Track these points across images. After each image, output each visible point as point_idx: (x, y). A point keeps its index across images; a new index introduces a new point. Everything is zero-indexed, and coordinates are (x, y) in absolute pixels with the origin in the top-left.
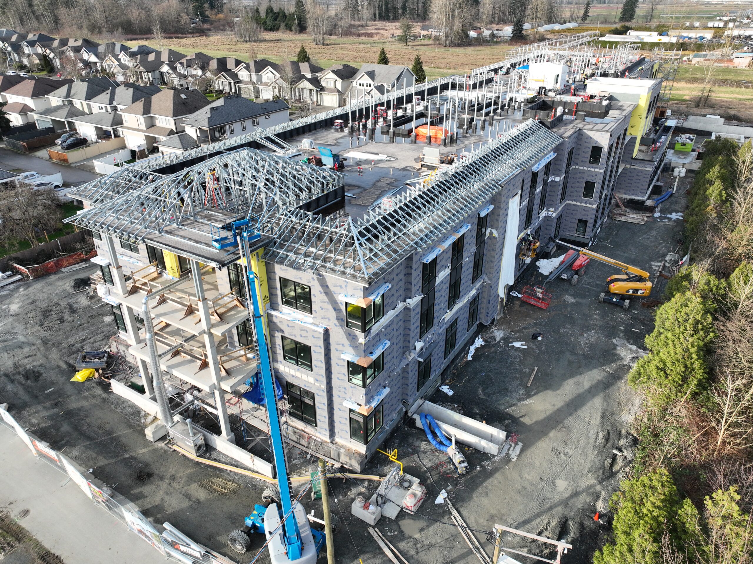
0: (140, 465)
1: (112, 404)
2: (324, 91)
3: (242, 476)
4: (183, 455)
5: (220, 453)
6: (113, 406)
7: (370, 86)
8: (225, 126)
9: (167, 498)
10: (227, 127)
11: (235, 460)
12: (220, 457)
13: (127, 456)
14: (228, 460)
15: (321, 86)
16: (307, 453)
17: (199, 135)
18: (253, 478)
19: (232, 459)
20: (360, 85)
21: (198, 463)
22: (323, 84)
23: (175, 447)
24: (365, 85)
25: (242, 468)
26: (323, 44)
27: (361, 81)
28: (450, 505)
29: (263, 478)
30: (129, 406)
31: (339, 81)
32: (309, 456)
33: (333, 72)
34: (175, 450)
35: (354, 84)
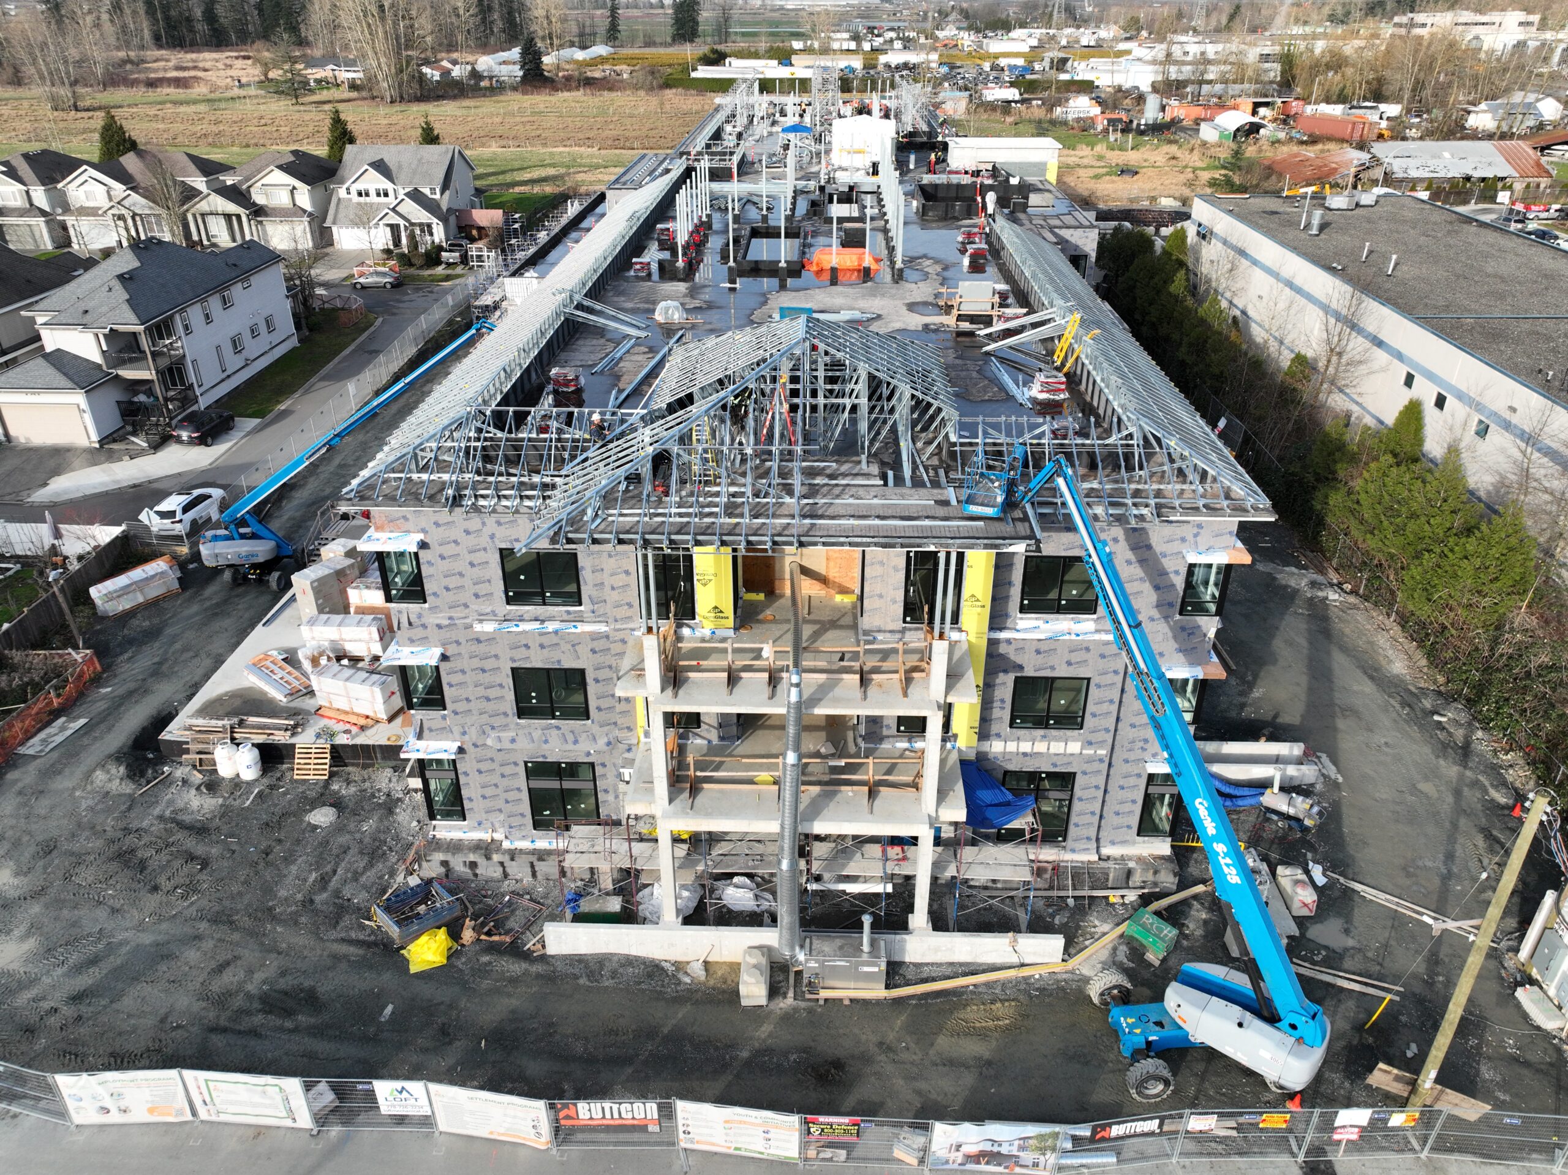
0: (793, 1057)
1: (576, 977)
2: (266, 215)
3: (1004, 984)
4: (851, 1000)
5: (918, 965)
6: (582, 981)
7: (386, 195)
8: (172, 317)
9: (922, 1085)
10: (177, 317)
11: (961, 964)
12: (926, 972)
13: (745, 1054)
14: (949, 971)
15: (254, 204)
16: (1063, 899)
17: (105, 348)
18: (1025, 978)
19: (951, 964)
20: (360, 194)
21: (898, 1001)
22: (259, 198)
23: (824, 994)
24: (373, 193)
25: (984, 971)
26: (77, 109)
27: (360, 186)
28: (1342, 880)
29: (1044, 971)
30: (622, 966)
31: (303, 189)
32: (1071, 902)
33: (280, 167)
34: (826, 1000)
35: (342, 193)
